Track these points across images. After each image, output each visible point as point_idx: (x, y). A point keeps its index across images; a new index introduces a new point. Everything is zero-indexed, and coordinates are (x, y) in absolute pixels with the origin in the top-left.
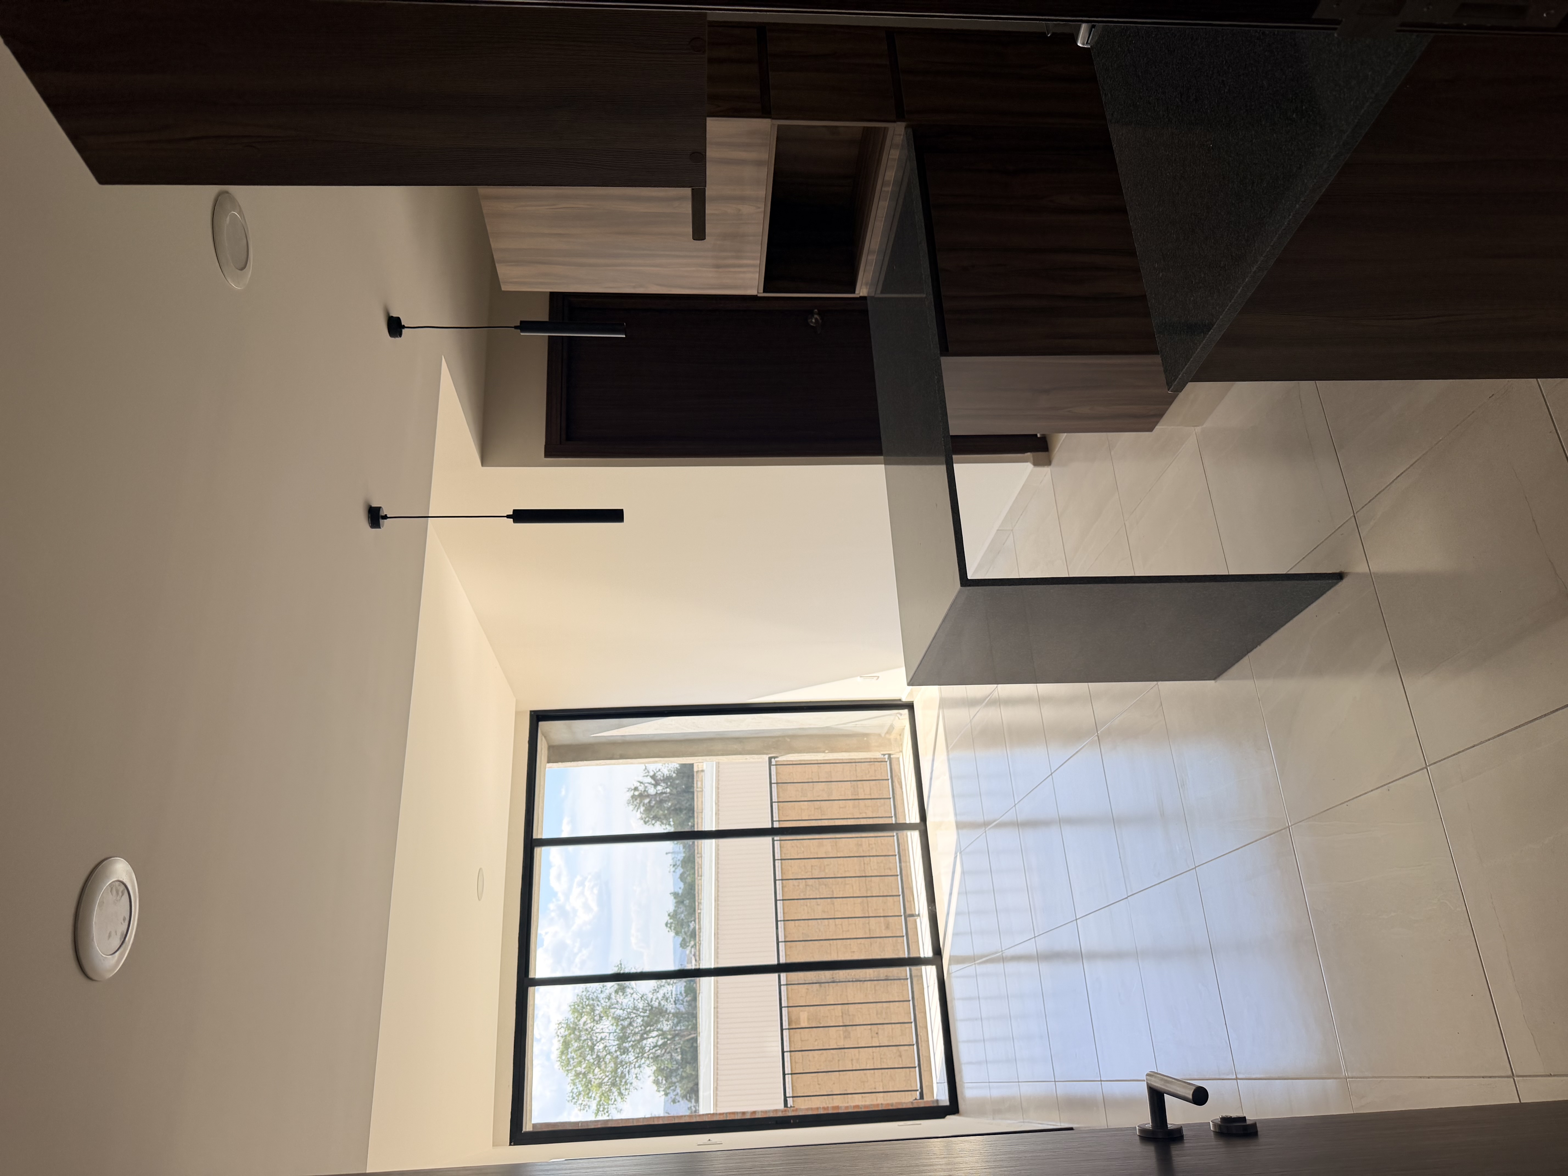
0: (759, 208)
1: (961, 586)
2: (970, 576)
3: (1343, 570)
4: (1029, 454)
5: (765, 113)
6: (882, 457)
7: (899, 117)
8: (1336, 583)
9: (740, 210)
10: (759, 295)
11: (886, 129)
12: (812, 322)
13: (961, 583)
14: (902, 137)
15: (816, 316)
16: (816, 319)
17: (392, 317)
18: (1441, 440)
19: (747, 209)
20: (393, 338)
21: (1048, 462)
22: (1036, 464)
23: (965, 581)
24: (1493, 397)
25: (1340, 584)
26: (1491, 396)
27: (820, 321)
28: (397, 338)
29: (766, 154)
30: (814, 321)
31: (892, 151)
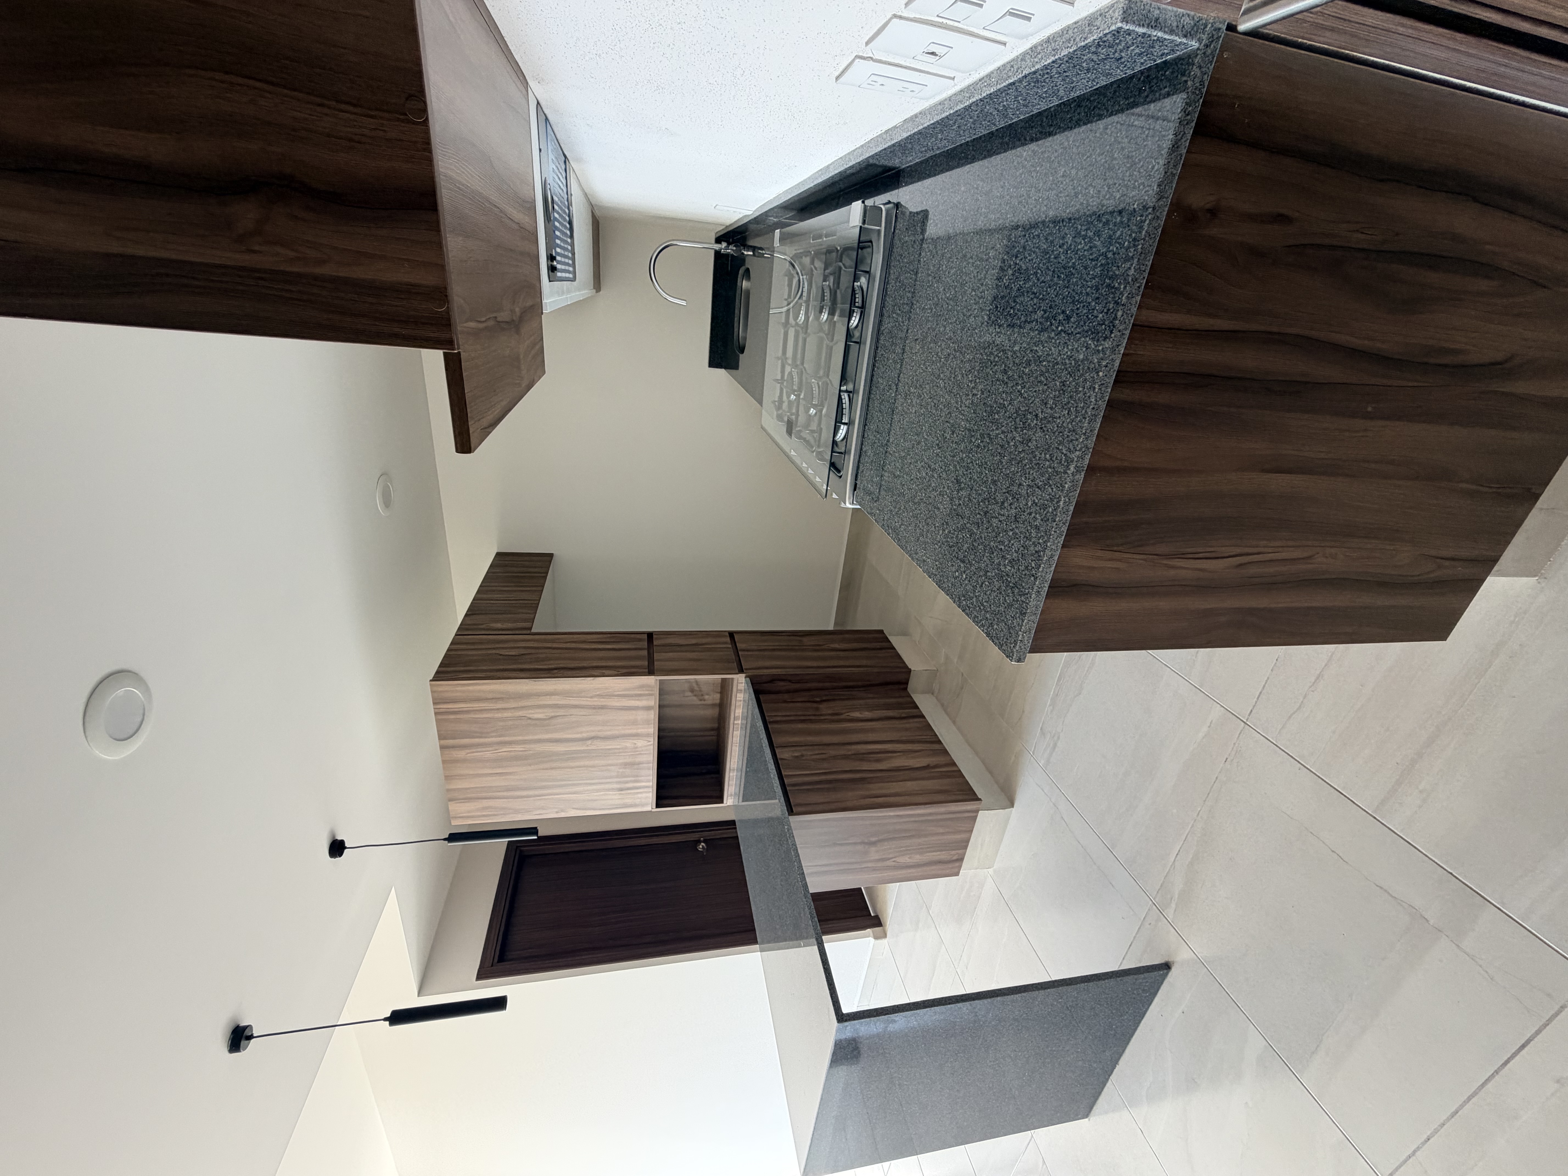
0: (650, 741)
1: (838, 1022)
2: (845, 1010)
3: (1167, 960)
4: (869, 930)
5: (651, 672)
6: (758, 945)
7: (741, 671)
8: (1167, 974)
9: (635, 744)
10: (653, 810)
11: (732, 679)
12: (700, 848)
13: (837, 1019)
14: (743, 684)
15: (703, 844)
16: (702, 846)
17: (337, 840)
18: (1200, 811)
19: (640, 743)
20: (333, 859)
21: (884, 935)
22: (876, 938)
23: (842, 1017)
24: (1228, 760)
25: (1170, 974)
26: (1225, 760)
27: (706, 847)
28: (337, 859)
29: (653, 702)
30: (701, 847)
31: (738, 695)
